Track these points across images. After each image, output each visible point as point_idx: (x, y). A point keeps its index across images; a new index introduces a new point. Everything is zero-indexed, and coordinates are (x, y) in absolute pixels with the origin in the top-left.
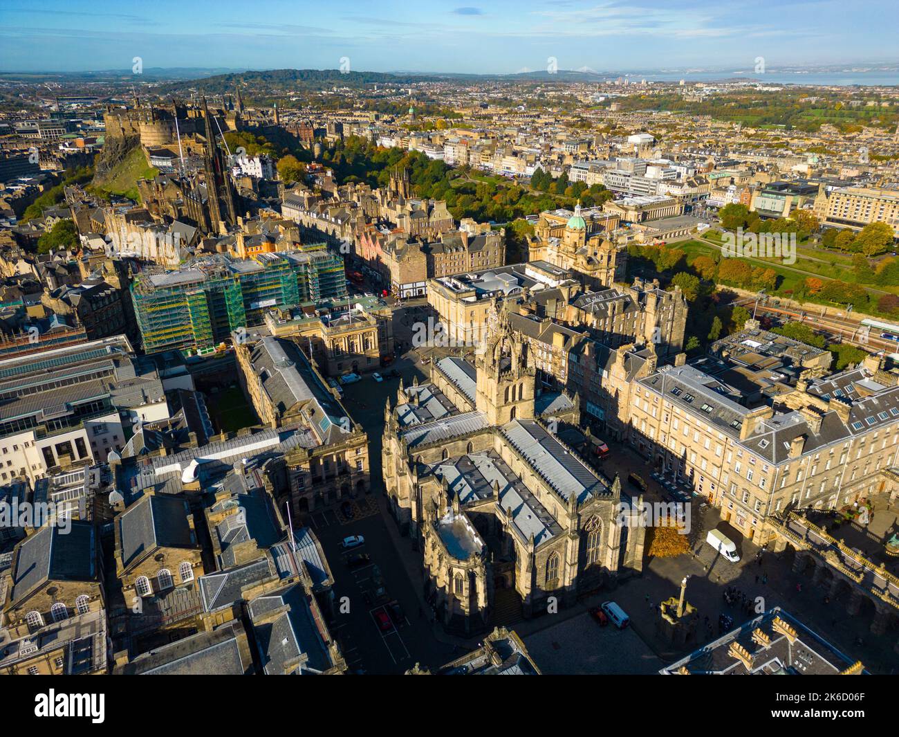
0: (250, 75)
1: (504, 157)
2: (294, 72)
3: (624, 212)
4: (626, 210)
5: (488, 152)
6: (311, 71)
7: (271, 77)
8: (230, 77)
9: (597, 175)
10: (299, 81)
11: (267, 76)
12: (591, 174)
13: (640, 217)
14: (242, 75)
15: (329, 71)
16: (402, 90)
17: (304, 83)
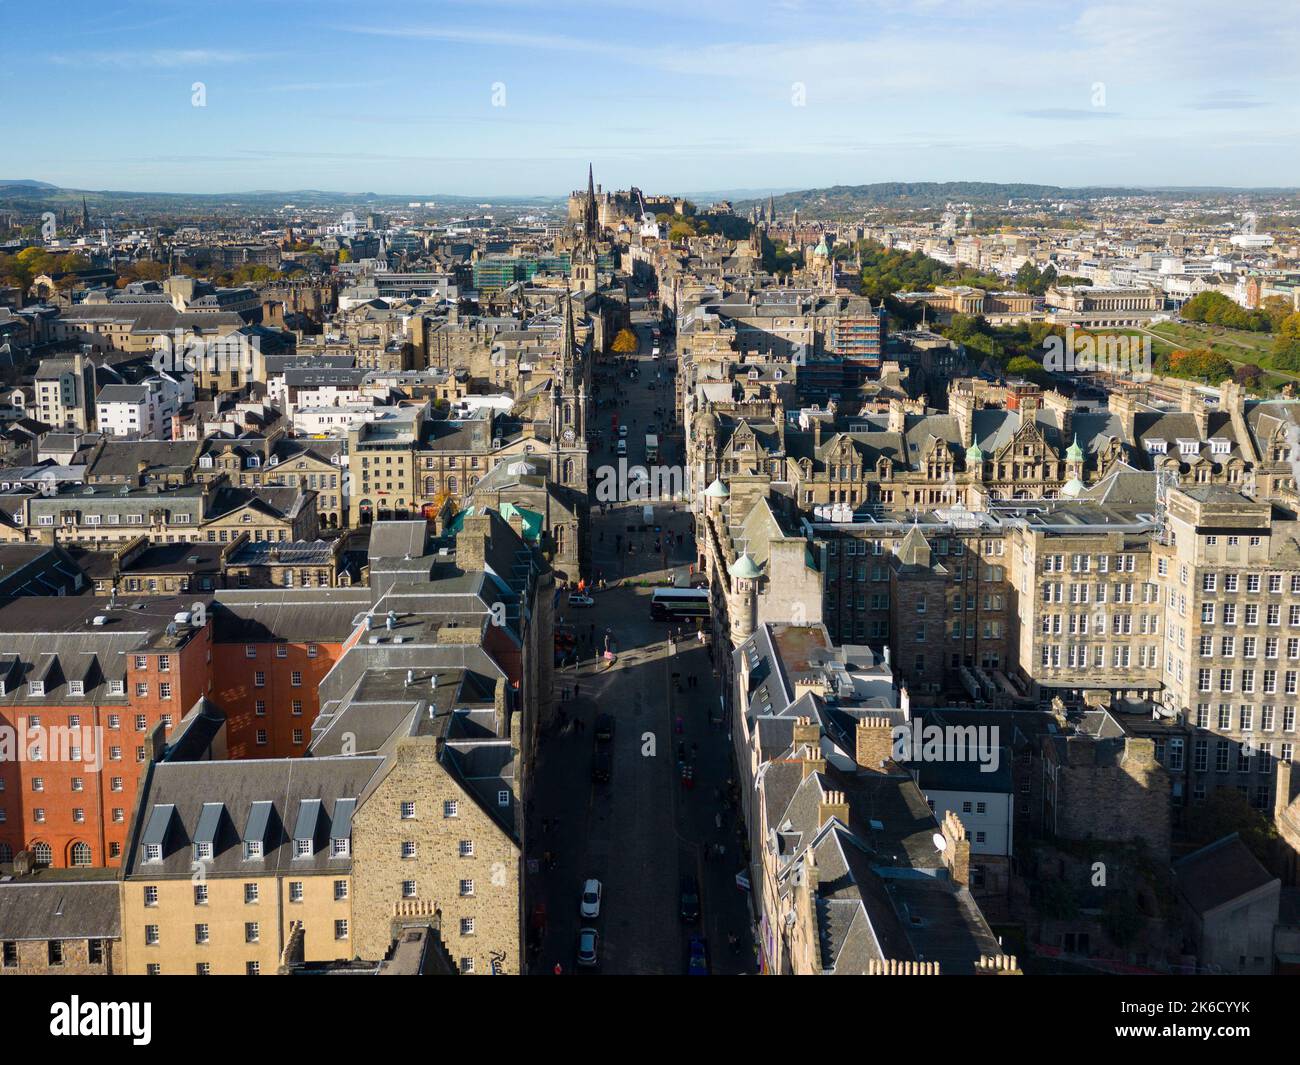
0: (838, 191)
1: (1014, 256)
2: (901, 186)
3: (1059, 298)
4: (1063, 295)
5: (1000, 251)
6: (925, 184)
7: (865, 192)
8: (808, 194)
9: (1106, 272)
10: (903, 196)
11: (860, 192)
12: (1100, 271)
13: (1081, 305)
14: (825, 191)
15: (953, 184)
16: (1055, 205)
17: (910, 199)
